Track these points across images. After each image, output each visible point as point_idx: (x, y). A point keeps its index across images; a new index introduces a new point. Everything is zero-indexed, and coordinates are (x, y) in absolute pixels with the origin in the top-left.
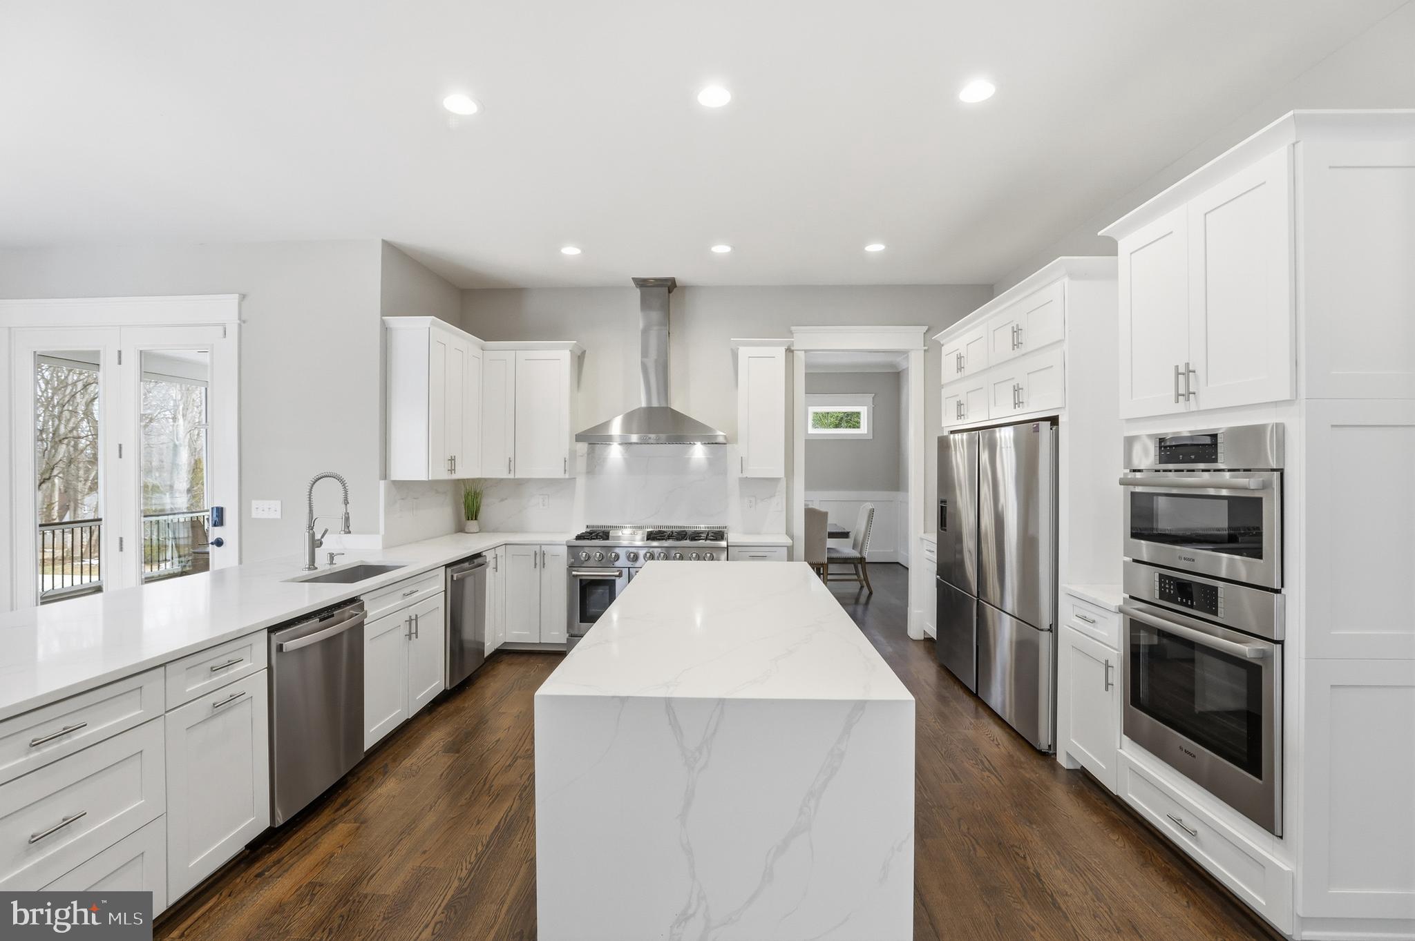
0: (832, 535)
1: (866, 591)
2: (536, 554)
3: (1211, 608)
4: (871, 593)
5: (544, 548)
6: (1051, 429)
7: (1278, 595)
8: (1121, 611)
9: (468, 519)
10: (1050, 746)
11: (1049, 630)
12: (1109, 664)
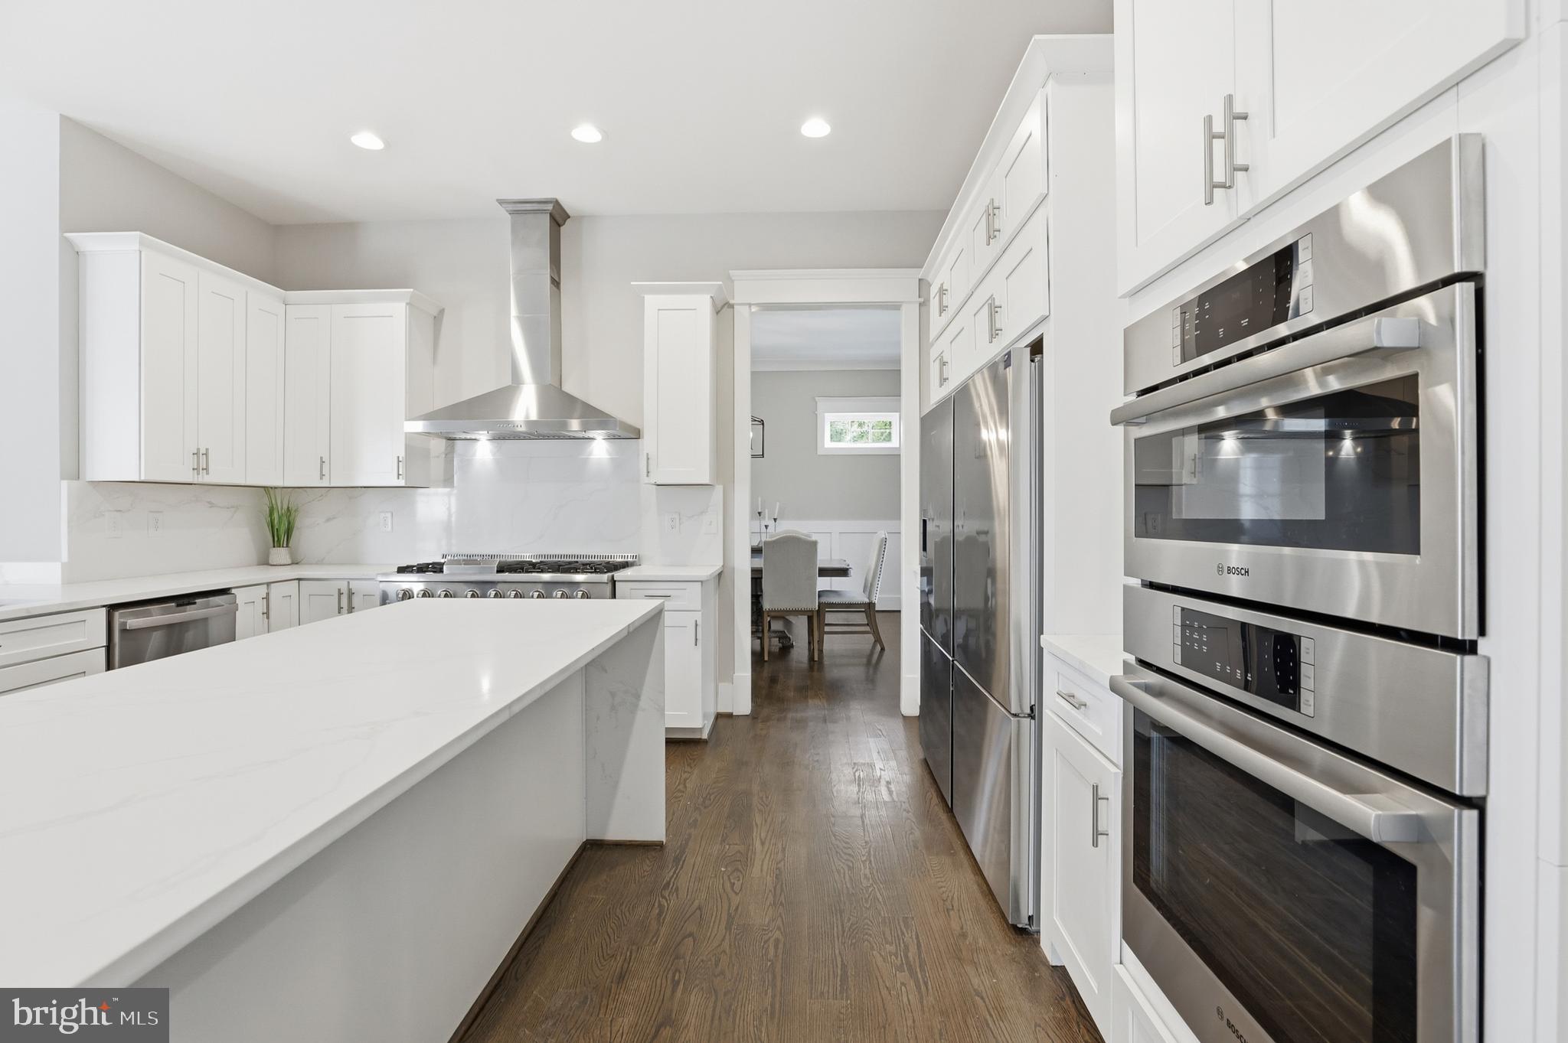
0: (824, 572)
1: (878, 648)
2: (340, 594)
3: (1284, 690)
4: (883, 649)
5: (354, 585)
6: (1032, 361)
7: (1468, 659)
8: (1114, 688)
9: (274, 547)
10: (1030, 918)
11: (1029, 716)
12: (1101, 794)
